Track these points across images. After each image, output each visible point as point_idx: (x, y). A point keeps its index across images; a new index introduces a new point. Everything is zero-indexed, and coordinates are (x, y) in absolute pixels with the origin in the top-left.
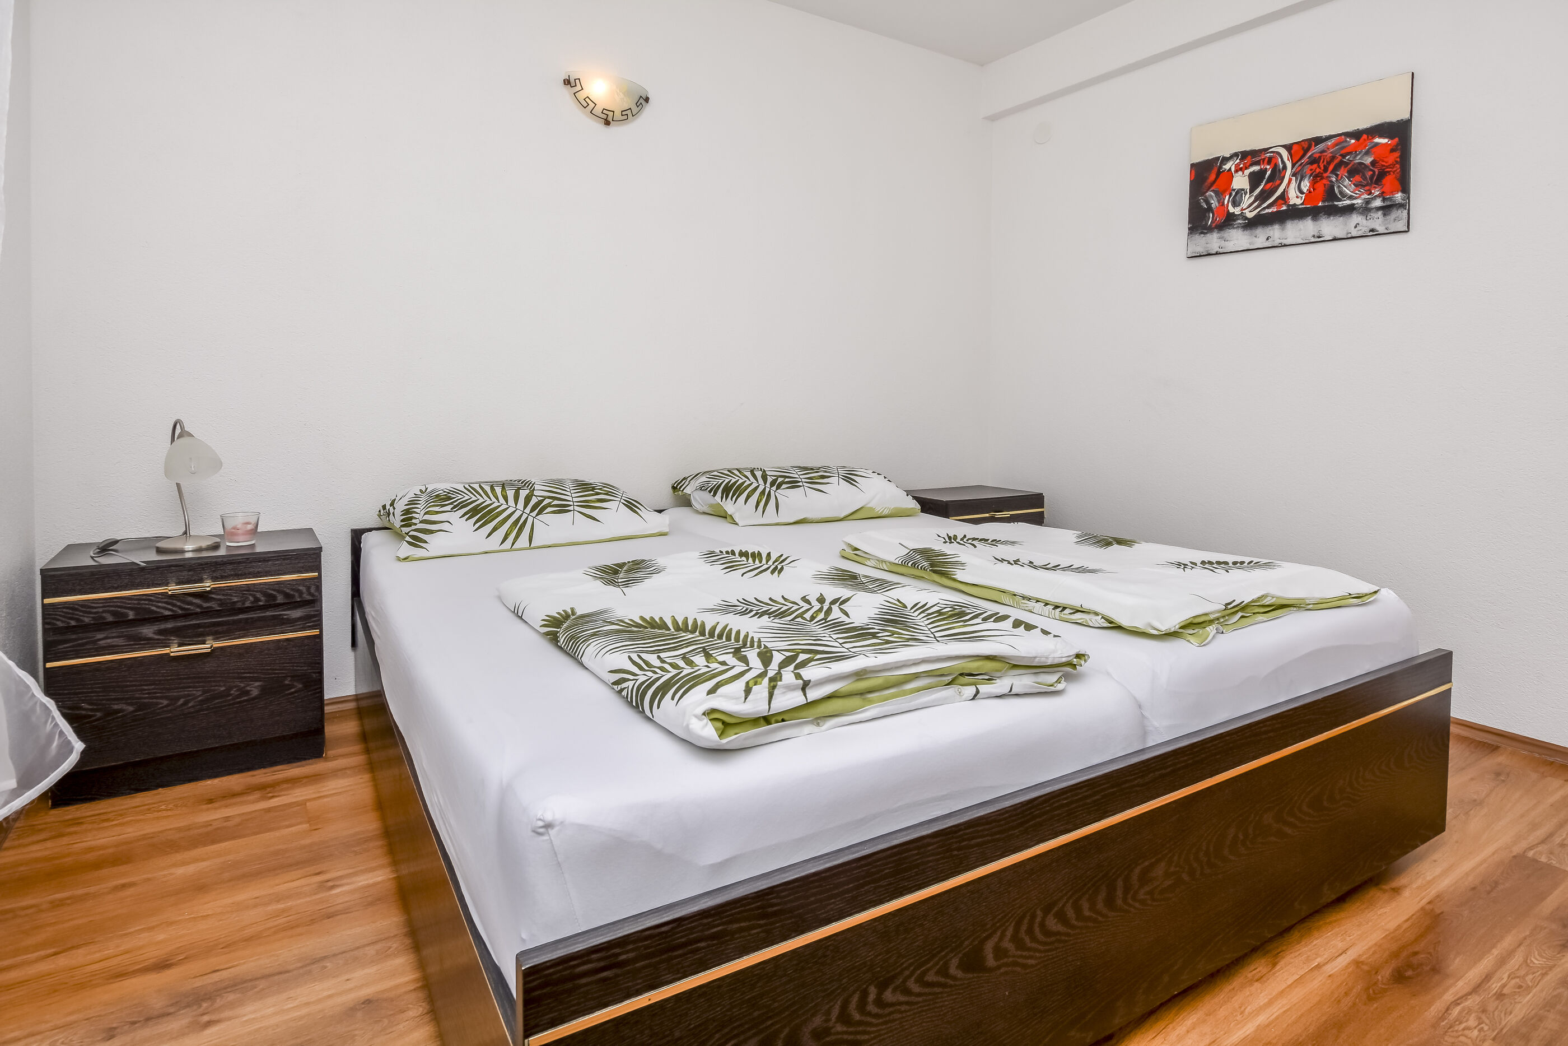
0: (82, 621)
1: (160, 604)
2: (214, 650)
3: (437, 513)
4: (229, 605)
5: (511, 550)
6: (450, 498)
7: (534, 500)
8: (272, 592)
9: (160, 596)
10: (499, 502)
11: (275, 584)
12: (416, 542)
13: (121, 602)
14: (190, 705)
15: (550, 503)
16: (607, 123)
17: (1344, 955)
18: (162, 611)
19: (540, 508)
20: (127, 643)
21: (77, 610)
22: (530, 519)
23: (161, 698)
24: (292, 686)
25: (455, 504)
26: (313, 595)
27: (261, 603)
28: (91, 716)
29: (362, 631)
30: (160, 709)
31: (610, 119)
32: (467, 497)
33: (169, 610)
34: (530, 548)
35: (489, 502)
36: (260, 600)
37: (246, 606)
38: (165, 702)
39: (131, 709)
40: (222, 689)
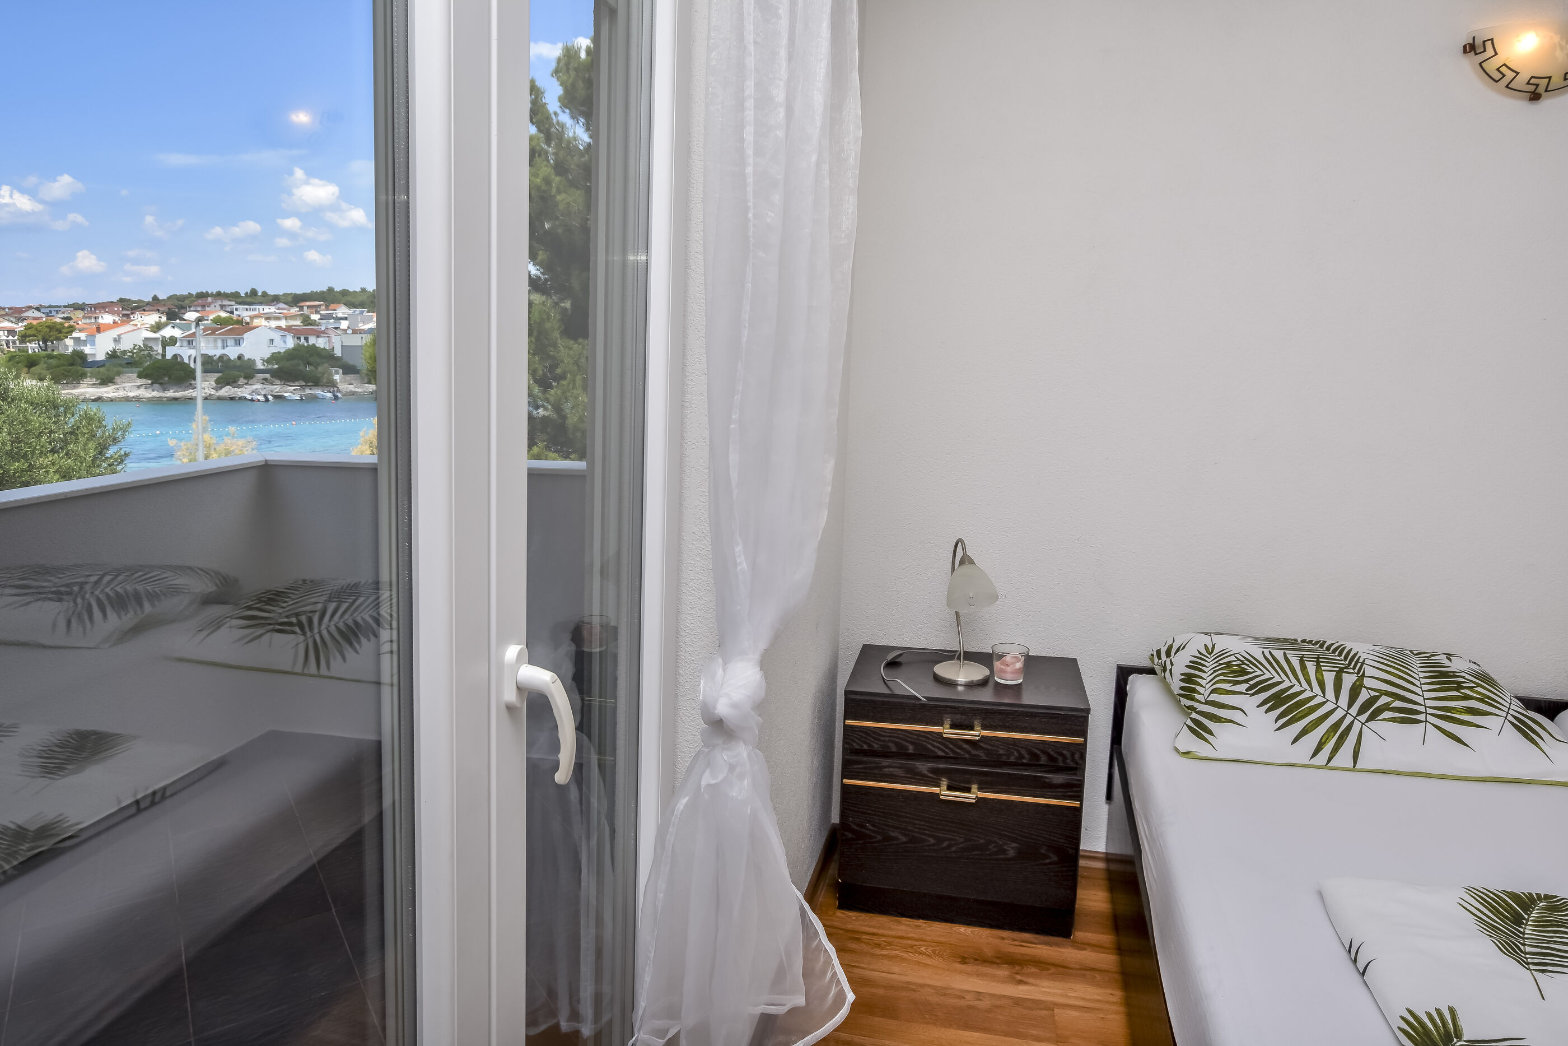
0: (873, 747)
1: (935, 743)
2: (979, 800)
3: (1228, 692)
4: (995, 756)
5: (1326, 766)
6: (1244, 672)
7: (1364, 696)
8: (1036, 751)
9: (936, 735)
10: (1312, 691)
11: (1040, 743)
12: (1199, 730)
13: (904, 735)
14: (953, 849)
15: (1388, 704)
16: (1536, 97)
18: (937, 750)
19: (1372, 710)
20: (906, 775)
21: (869, 735)
22: (1357, 726)
23: (929, 836)
24: (1048, 857)
25: (1251, 683)
26: (1076, 763)
27: (1025, 761)
28: (871, 837)
29: (1119, 778)
30: (927, 846)
31: (1541, 90)
32: (1268, 675)
33: (943, 751)
34: (1354, 768)
35: (1297, 688)
36: (1023, 757)
37: (1011, 760)
38: (932, 841)
39: (904, 839)
40: (982, 841)
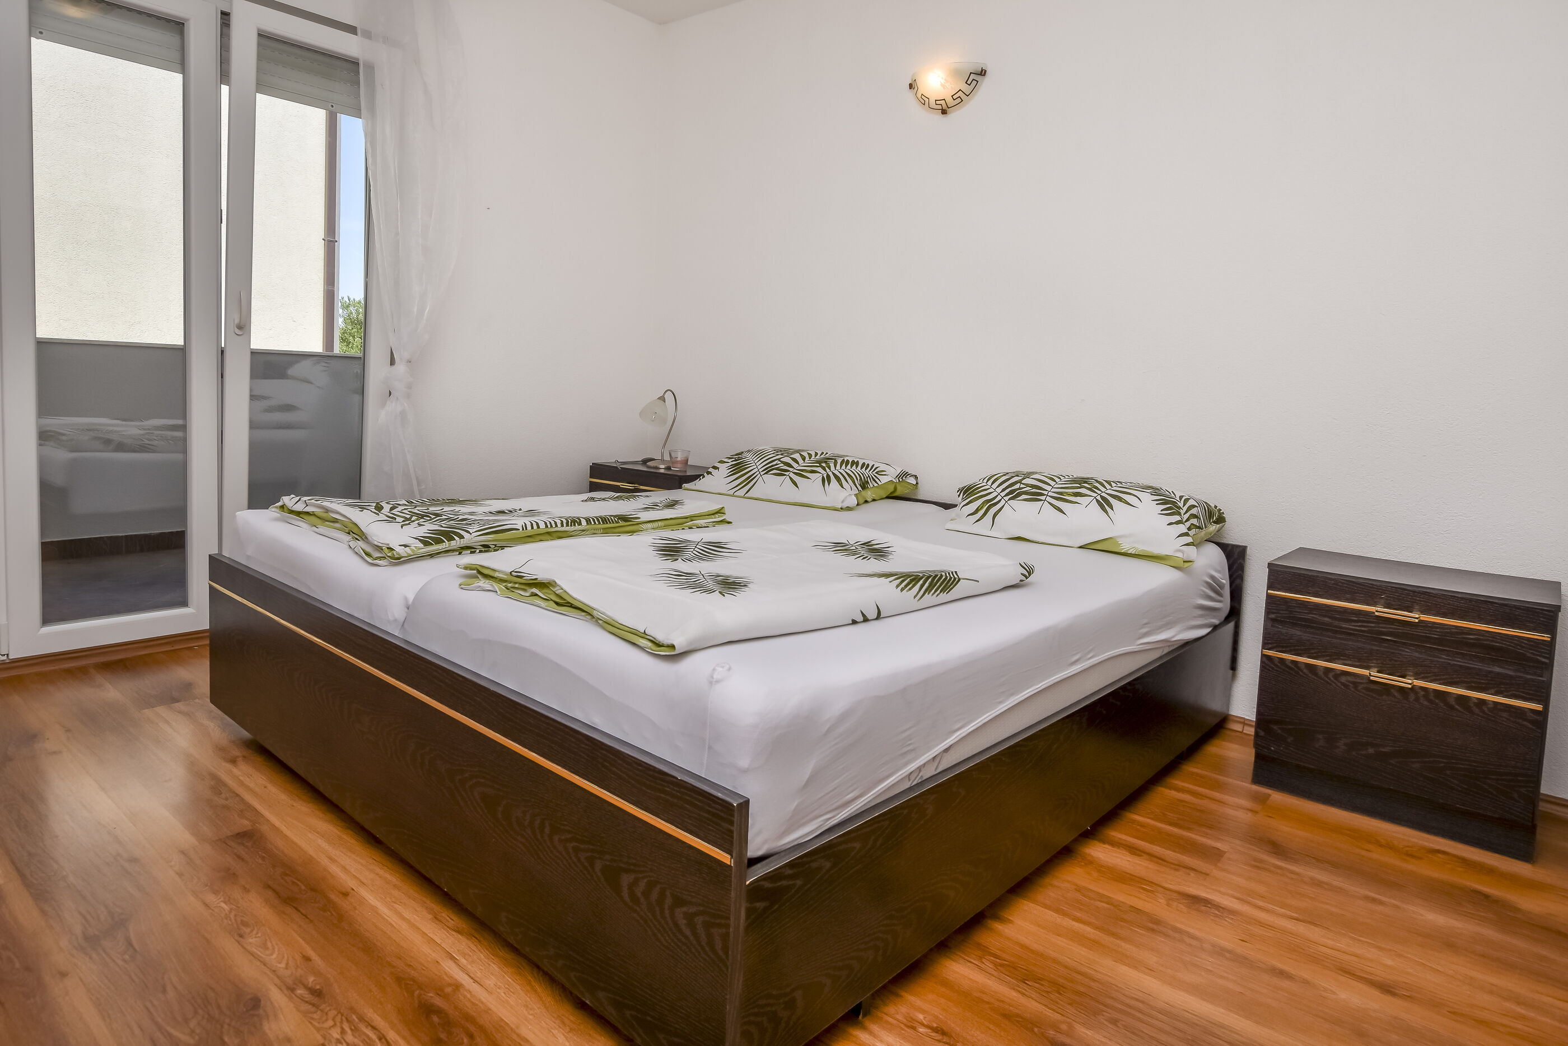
16: (944, 112)
17: (472, 981)
31: (945, 107)
34: (743, 497)
